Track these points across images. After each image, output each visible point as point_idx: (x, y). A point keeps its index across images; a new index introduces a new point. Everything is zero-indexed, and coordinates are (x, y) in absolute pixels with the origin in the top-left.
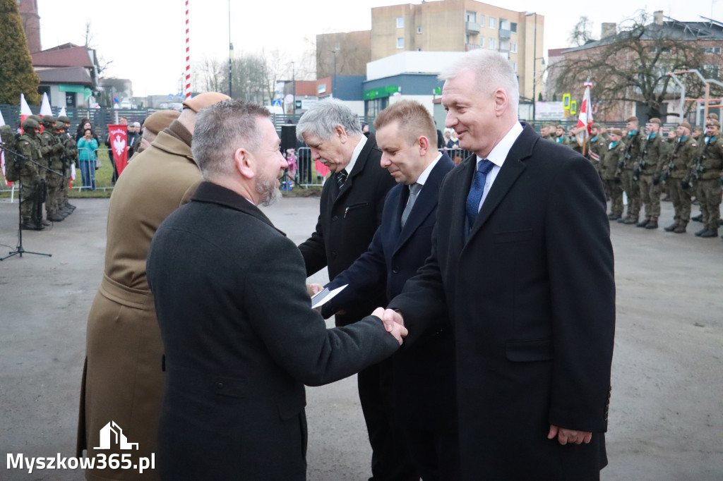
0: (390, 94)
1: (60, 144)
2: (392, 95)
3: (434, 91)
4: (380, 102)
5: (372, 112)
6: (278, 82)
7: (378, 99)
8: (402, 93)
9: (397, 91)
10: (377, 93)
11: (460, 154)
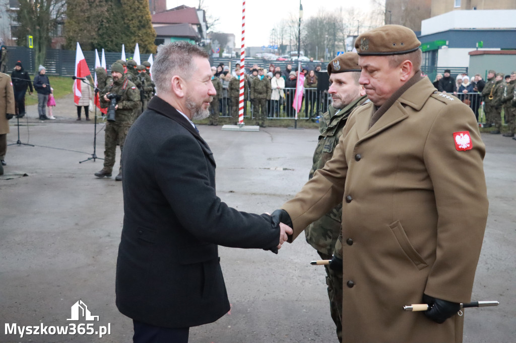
0: (439, 47)
1: (138, 80)
2: (441, 48)
3: (477, 44)
4: (430, 54)
5: (424, 63)
6: (349, 36)
7: (429, 52)
8: (449, 46)
9: (445, 45)
10: (428, 46)
11: (469, 98)
